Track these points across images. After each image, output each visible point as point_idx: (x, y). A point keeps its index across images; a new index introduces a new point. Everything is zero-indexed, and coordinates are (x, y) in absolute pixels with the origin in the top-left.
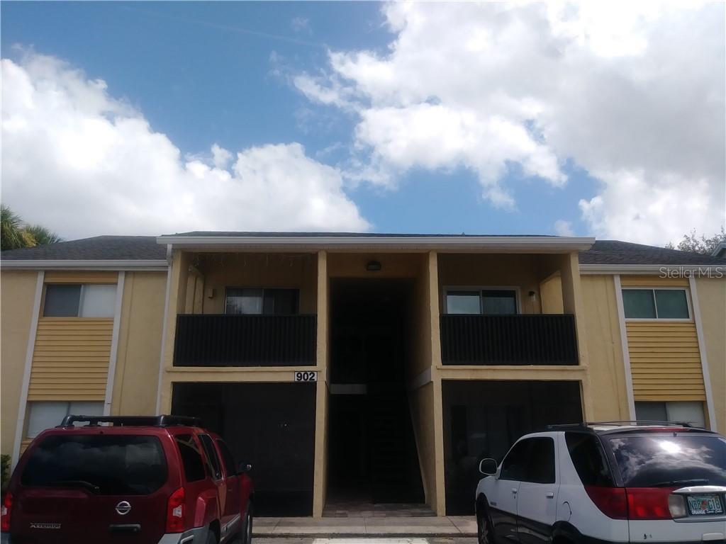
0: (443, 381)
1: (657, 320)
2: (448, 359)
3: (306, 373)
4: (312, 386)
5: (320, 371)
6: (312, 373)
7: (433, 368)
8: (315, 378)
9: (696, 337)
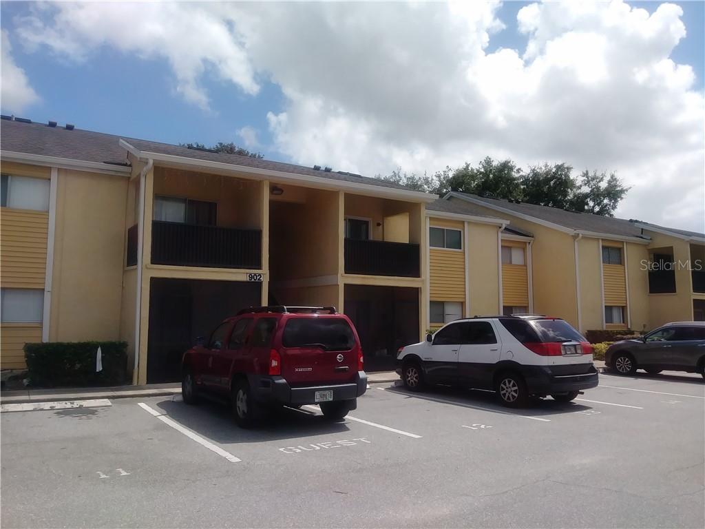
0: (345, 284)
1: (445, 249)
2: (349, 269)
3: (255, 275)
4: (260, 284)
5: (264, 274)
6: (260, 275)
7: (339, 275)
8: (261, 278)
9: (464, 262)
